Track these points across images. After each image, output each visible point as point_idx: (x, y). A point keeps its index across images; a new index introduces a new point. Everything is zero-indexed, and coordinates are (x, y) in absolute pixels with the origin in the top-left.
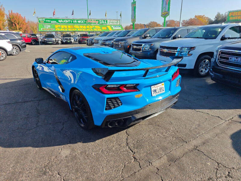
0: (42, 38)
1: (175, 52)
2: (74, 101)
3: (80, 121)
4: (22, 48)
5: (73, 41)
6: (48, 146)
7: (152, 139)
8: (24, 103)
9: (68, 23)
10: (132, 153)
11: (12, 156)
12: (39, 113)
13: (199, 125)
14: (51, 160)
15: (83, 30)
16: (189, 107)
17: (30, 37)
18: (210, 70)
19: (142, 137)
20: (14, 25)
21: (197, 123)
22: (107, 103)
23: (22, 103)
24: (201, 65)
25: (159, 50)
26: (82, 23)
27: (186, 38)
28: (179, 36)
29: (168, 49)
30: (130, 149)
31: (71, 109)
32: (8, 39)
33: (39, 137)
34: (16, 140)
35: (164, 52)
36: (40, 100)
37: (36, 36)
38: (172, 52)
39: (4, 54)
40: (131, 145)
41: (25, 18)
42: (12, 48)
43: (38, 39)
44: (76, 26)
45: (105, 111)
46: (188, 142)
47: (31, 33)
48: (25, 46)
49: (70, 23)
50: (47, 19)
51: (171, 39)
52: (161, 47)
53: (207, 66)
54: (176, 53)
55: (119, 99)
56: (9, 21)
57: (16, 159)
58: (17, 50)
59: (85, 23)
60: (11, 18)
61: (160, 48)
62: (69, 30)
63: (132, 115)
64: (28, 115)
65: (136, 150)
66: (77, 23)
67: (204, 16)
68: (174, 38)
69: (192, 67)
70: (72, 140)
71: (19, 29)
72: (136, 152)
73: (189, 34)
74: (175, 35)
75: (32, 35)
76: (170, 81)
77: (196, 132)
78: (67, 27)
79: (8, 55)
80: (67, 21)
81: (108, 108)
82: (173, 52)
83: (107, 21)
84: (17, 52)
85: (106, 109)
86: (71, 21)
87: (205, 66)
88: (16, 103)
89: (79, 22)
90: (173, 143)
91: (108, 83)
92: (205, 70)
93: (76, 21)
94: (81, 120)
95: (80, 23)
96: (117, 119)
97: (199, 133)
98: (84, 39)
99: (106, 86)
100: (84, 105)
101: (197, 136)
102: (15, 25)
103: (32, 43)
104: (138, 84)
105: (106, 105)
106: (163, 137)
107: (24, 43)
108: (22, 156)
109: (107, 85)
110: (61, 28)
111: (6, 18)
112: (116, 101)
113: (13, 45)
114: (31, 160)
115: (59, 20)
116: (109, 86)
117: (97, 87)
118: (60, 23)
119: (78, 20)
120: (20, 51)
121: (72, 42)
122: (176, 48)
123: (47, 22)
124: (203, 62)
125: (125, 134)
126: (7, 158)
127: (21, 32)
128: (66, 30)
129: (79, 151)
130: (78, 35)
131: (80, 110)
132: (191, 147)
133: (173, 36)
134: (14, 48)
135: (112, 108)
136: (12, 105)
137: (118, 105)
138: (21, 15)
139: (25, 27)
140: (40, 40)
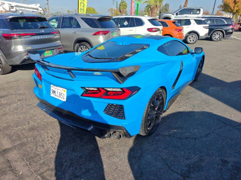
39: (195, 39)
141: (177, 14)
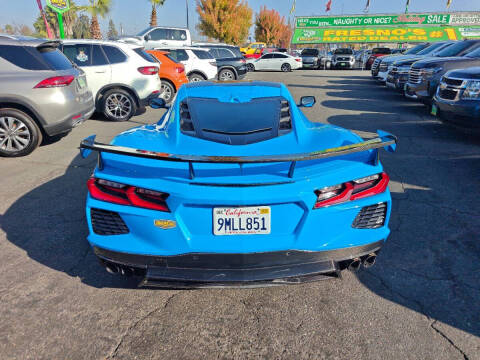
4: (239, 74)
5: (352, 63)
9: (352, 25)
15: (382, 39)
20: (263, 32)
26: (384, 24)
32: (212, 58)
44: (368, 31)
45: (92, 233)
48: (245, 72)
49: (357, 24)
50: (313, 19)
55: (120, 218)
56: (258, 25)
58: (230, 77)
59: (392, 23)
60: (262, 20)
62: (351, 39)
66: (373, 23)
78: (349, 33)
80: (351, 21)
83: (449, 16)
85: (96, 232)
86: (360, 21)
89: (377, 21)
93: (370, 21)
95: (379, 24)
99: (95, 180)
102: (266, 32)
104: (167, 195)
109: (98, 179)
110: (334, 35)
112: (113, 219)
115: (336, 19)
118: (335, 25)
119: (376, 18)
120: (236, 79)
121: (349, 66)
123: (312, 25)
128: (344, 40)
137: (120, 230)
141: (146, 39)
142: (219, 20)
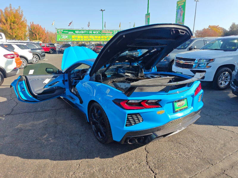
0: (59, 47)
1: (192, 64)
2: (92, 114)
3: (98, 135)
4: (41, 57)
6: (66, 160)
7: (174, 159)
8: (42, 112)
9: (84, 34)
10: (153, 174)
11: (30, 169)
12: (57, 124)
13: (225, 145)
14: (69, 177)
15: (98, 40)
16: (211, 123)
17: (49, 46)
18: (232, 84)
19: (163, 156)
20: (34, 35)
21: (223, 142)
22: (128, 119)
23: (41, 111)
24: (220, 78)
25: (174, 61)
26: (97, 34)
27: (203, 49)
28: (196, 47)
29: (184, 60)
30: (151, 169)
31: (88, 121)
32: (29, 49)
33: (57, 150)
34: (34, 151)
35: (180, 63)
36: (57, 110)
37: (54, 45)
38: (188, 63)
39: (25, 63)
40: (152, 164)
41: (44, 29)
42: (32, 57)
43: (56, 49)
44: (91, 37)
45: (125, 127)
46: (214, 165)
47: (50, 43)
48: (44, 55)
49: (86, 33)
50: (65, 30)
51: (186, 50)
52: (178, 58)
53: (227, 79)
54: (194, 64)
55: (140, 115)
56: (30, 31)
57: (35, 173)
58: (37, 59)
59: (100, 33)
60: (32, 29)
61: (176, 59)
62: (85, 40)
63: (153, 132)
64: (46, 124)
65: (157, 171)
66: (93, 33)
67: (218, 26)
68: (190, 49)
69: (211, 80)
70: (90, 155)
71: (39, 39)
72: (157, 172)
73: (206, 45)
74: (191, 46)
75: (51, 44)
76: (193, 96)
77: (222, 153)
78: (83, 37)
79: (28, 63)
80: (83, 32)
81: (129, 124)
82: (190, 64)
84: (37, 60)
85: (126, 126)
86: (87, 32)
87: (225, 79)
88: (35, 112)
90: (197, 165)
91: (129, 98)
92: (224, 83)
93: (91, 32)
94: (99, 133)
95: (95, 34)
96: (137, 136)
97: (225, 154)
98: (99, 49)
99: (127, 101)
100: (103, 119)
101: (224, 157)
102: (36, 35)
103: (50, 51)
104: (161, 100)
105: (127, 121)
106: (186, 157)
107: (43, 52)
108: (40, 170)
109: (129, 100)
110: (77, 38)
111: (27, 29)
112: (137, 116)
113: (33, 54)
114: (49, 175)
115: (76, 31)
116: (130, 101)
117: (118, 102)
118: (76, 33)
119: (94, 31)
120: (40, 59)
122: (194, 60)
123: (65, 33)
124: (222, 74)
125: (145, 151)
126: (26, 171)
127: (41, 42)
128: (82, 40)
129: (97, 168)
130: (93, 45)
131: (97, 123)
132: (218, 171)
133: (189, 47)
134: (34, 57)
135: (133, 124)
136: (32, 113)
137: (139, 121)
138: (41, 26)
139: (44, 37)
140: (57, 49)
142: (11, 28)
